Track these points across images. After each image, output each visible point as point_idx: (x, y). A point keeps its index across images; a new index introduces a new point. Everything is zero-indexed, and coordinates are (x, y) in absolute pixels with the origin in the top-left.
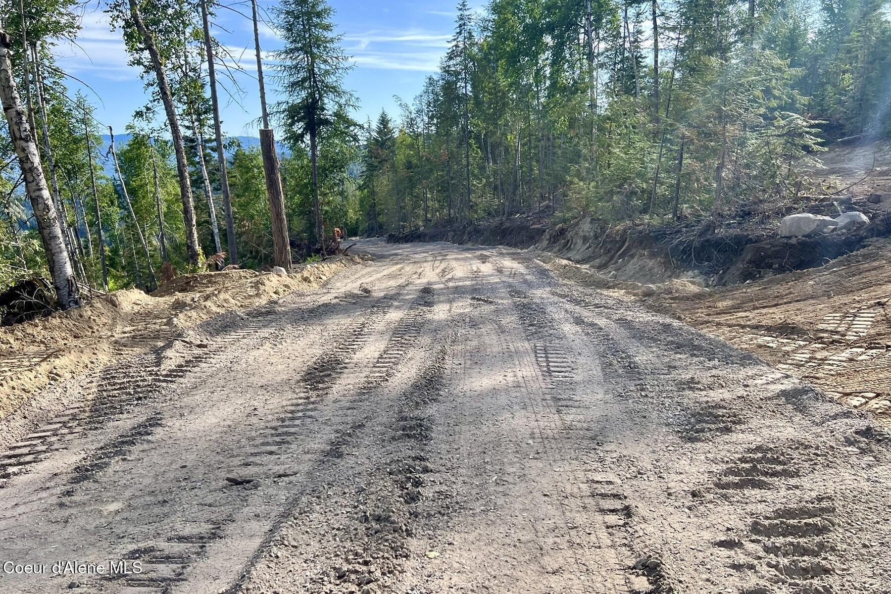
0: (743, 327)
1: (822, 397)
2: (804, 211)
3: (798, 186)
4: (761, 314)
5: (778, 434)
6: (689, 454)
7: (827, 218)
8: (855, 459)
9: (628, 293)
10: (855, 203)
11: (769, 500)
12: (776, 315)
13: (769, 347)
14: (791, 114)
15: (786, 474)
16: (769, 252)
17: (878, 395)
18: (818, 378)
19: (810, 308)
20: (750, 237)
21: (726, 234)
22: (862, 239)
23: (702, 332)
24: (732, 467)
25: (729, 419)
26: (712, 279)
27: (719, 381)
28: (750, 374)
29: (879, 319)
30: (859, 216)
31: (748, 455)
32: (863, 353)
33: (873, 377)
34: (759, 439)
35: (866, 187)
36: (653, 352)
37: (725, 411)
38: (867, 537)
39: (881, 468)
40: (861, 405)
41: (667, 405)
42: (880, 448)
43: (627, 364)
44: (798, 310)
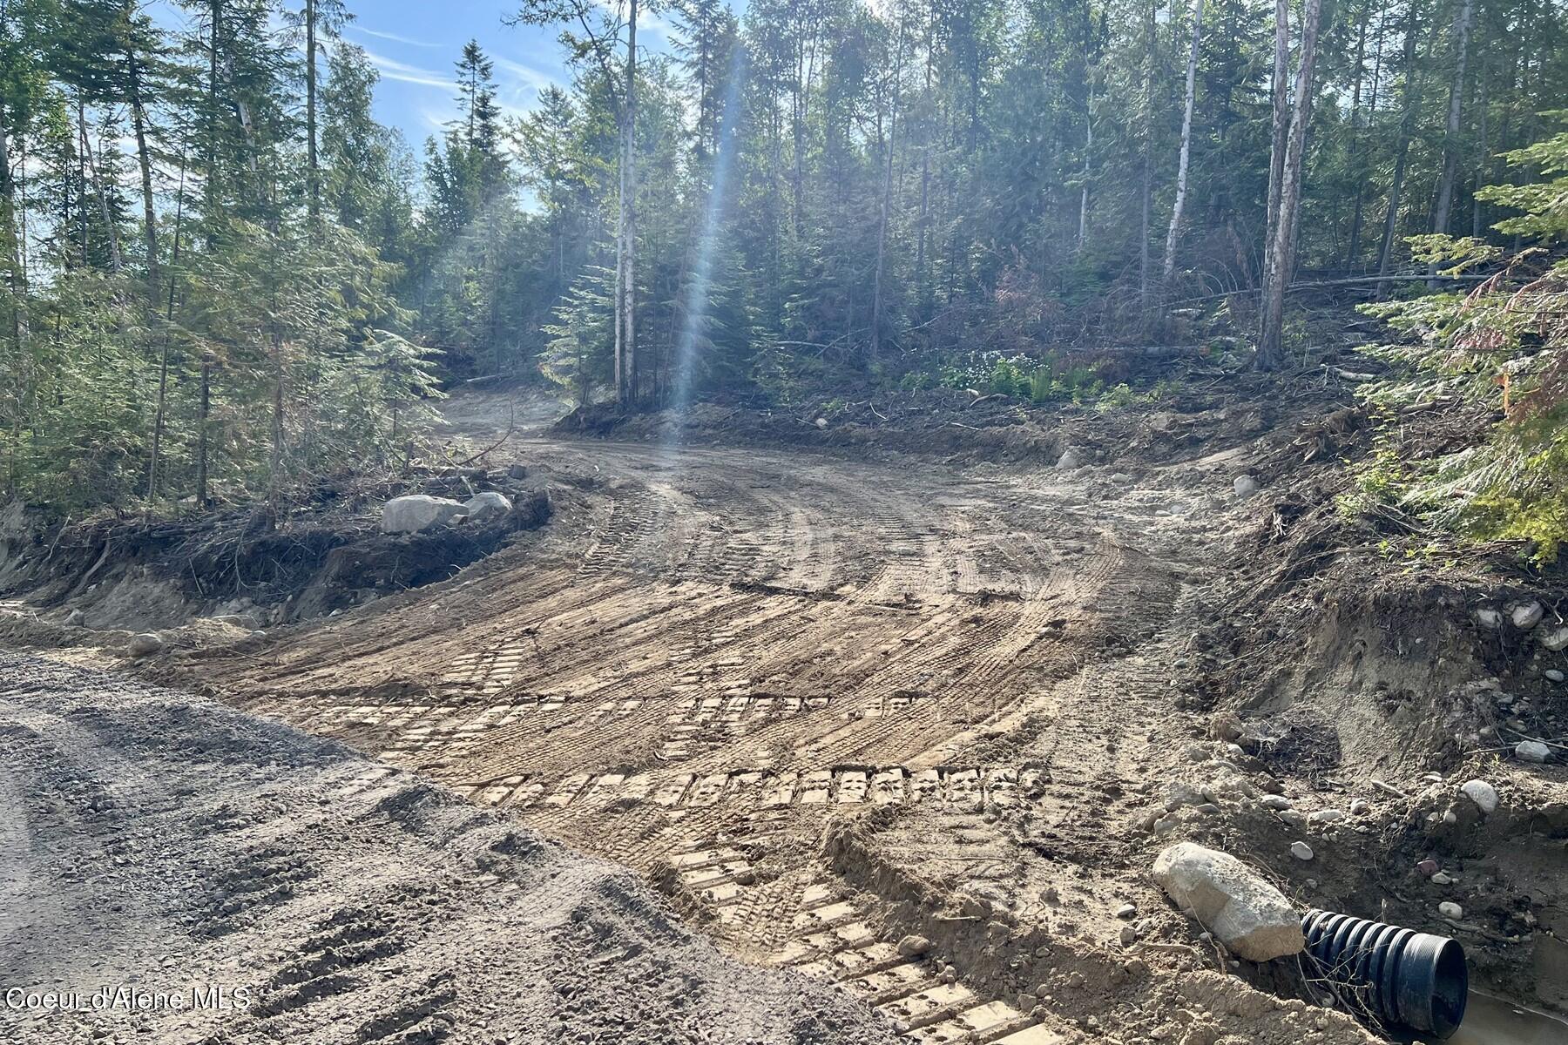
0: (324, 694)
1: (445, 798)
2: (419, 491)
3: (410, 450)
4: (355, 668)
5: (372, 882)
6: (208, 963)
7: (453, 502)
8: (490, 894)
9: (106, 652)
10: (491, 479)
11: (350, 1012)
12: (380, 667)
13: (366, 724)
14: (390, 334)
15: (383, 952)
16: (369, 560)
17: (527, 777)
18: (442, 766)
19: (432, 650)
20: (336, 534)
21: (296, 531)
22: (502, 534)
23: (249, 715)
24: (288, 968)
25: (289, 874)
26: (275, 611)
27: (276, 804)
28: (332, 779)
29: (528, 655)
30: (497, 499)
31: (319, 936)
32: (508, 713)
33: (521, 748)
34: (340, 900)
35: (507, 453)
36: (147, 769)
37: (282, 859)
38: (502, 1026)
39: (527, 898)
40: (503, 799)
41: (169, 873)
42: (526, 866)
43: (88, 804)
44: (414, 654)
